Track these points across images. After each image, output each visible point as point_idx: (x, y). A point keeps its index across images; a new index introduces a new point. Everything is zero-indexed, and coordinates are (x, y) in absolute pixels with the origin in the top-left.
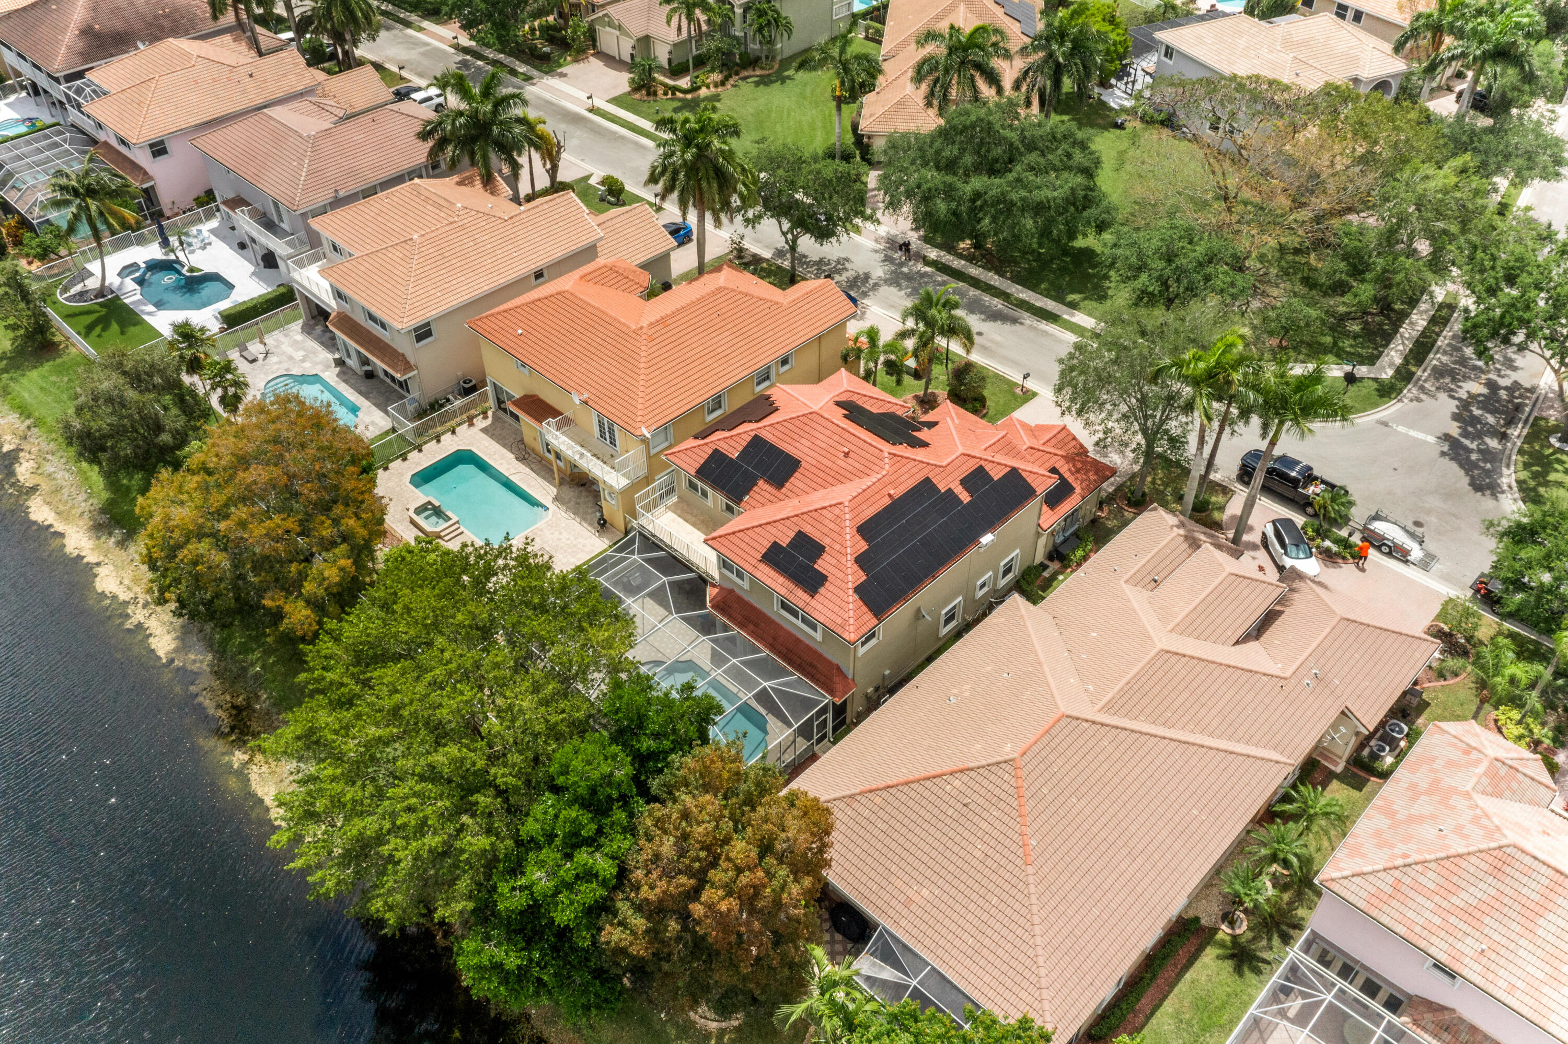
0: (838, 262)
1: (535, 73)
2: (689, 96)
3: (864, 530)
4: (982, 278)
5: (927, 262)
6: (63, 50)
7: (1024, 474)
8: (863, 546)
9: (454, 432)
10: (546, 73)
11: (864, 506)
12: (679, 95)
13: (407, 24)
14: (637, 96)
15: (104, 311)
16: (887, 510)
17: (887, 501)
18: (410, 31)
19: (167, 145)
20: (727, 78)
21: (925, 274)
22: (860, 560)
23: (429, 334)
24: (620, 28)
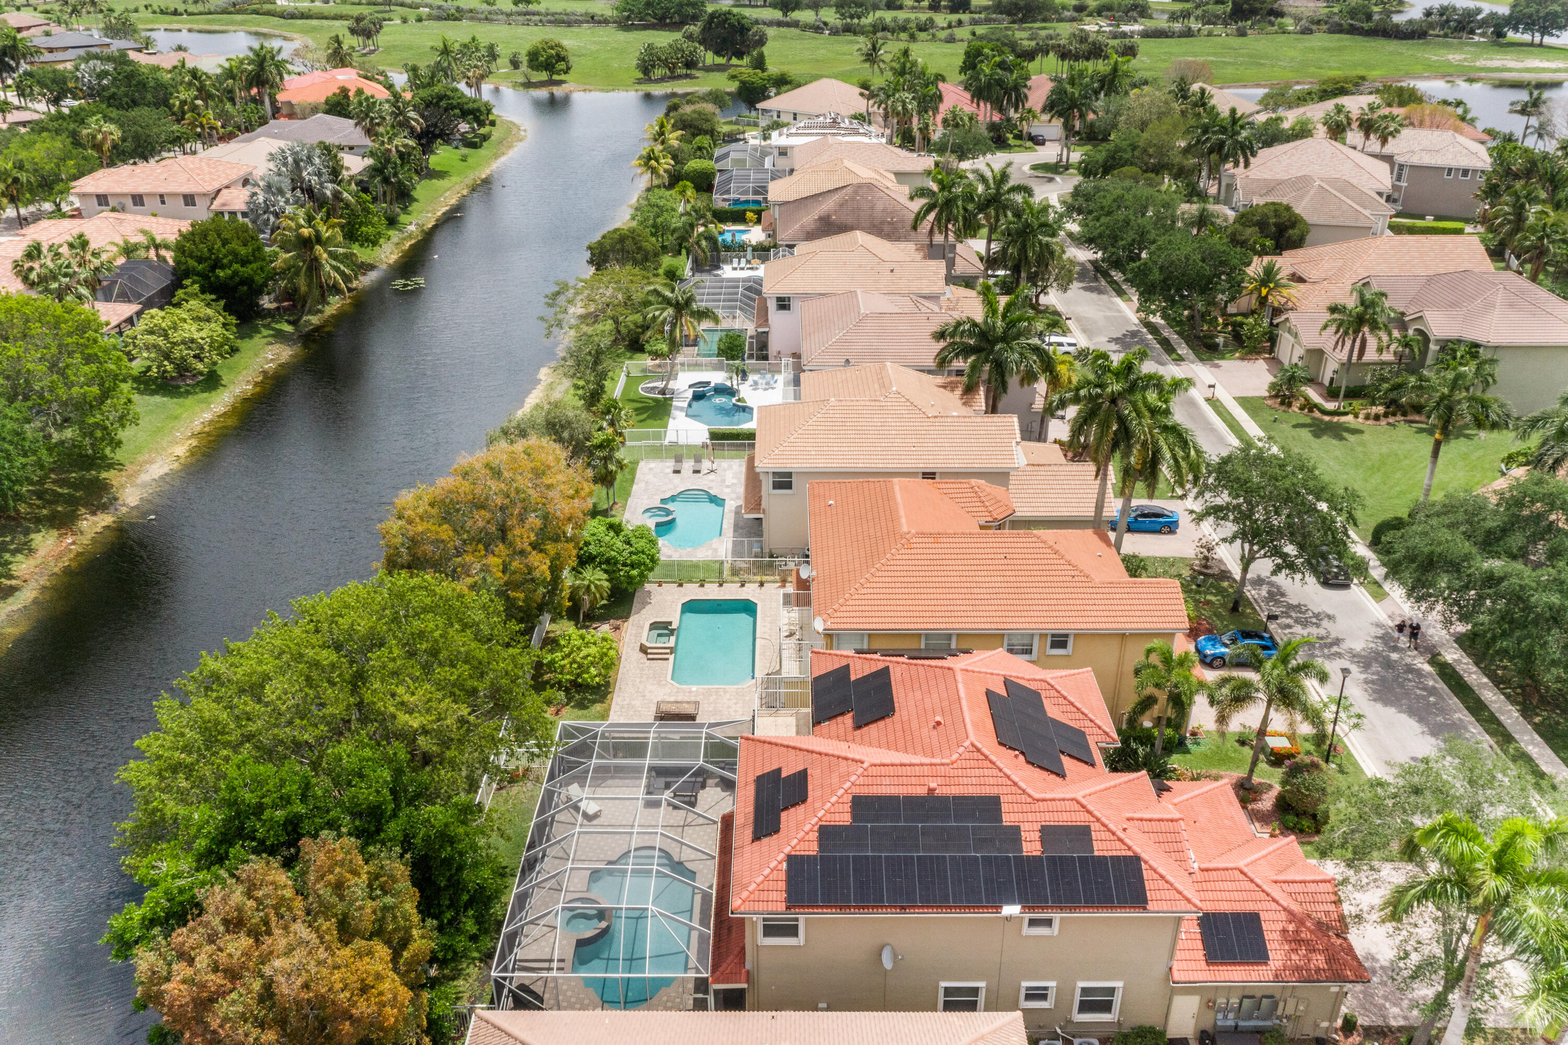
0: (1317, 616)
1: (1192, 356)
2: (1327, 418)
3: (860, 804)
4: (1494, 707)
5: (1435, 659)
6: (797, 226)
7: (1146, 874)
8: (844, 818)
9: (762, 584)
10: (1201, 360)
11: (887, 781)
12: (1317, 414)
13: (1120, 293)
14: (1269, 402)
15: (652, 404)
16: (912, 802)
17: (921, 791)
18: (1118, 300)
19: (792, 303)
20: (1386, 415)
21: (1419, 673)
22: (826, 833)
23: (788, 486)
24: (1296, 336)
